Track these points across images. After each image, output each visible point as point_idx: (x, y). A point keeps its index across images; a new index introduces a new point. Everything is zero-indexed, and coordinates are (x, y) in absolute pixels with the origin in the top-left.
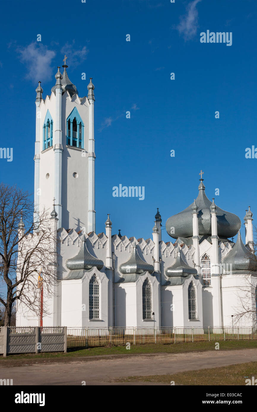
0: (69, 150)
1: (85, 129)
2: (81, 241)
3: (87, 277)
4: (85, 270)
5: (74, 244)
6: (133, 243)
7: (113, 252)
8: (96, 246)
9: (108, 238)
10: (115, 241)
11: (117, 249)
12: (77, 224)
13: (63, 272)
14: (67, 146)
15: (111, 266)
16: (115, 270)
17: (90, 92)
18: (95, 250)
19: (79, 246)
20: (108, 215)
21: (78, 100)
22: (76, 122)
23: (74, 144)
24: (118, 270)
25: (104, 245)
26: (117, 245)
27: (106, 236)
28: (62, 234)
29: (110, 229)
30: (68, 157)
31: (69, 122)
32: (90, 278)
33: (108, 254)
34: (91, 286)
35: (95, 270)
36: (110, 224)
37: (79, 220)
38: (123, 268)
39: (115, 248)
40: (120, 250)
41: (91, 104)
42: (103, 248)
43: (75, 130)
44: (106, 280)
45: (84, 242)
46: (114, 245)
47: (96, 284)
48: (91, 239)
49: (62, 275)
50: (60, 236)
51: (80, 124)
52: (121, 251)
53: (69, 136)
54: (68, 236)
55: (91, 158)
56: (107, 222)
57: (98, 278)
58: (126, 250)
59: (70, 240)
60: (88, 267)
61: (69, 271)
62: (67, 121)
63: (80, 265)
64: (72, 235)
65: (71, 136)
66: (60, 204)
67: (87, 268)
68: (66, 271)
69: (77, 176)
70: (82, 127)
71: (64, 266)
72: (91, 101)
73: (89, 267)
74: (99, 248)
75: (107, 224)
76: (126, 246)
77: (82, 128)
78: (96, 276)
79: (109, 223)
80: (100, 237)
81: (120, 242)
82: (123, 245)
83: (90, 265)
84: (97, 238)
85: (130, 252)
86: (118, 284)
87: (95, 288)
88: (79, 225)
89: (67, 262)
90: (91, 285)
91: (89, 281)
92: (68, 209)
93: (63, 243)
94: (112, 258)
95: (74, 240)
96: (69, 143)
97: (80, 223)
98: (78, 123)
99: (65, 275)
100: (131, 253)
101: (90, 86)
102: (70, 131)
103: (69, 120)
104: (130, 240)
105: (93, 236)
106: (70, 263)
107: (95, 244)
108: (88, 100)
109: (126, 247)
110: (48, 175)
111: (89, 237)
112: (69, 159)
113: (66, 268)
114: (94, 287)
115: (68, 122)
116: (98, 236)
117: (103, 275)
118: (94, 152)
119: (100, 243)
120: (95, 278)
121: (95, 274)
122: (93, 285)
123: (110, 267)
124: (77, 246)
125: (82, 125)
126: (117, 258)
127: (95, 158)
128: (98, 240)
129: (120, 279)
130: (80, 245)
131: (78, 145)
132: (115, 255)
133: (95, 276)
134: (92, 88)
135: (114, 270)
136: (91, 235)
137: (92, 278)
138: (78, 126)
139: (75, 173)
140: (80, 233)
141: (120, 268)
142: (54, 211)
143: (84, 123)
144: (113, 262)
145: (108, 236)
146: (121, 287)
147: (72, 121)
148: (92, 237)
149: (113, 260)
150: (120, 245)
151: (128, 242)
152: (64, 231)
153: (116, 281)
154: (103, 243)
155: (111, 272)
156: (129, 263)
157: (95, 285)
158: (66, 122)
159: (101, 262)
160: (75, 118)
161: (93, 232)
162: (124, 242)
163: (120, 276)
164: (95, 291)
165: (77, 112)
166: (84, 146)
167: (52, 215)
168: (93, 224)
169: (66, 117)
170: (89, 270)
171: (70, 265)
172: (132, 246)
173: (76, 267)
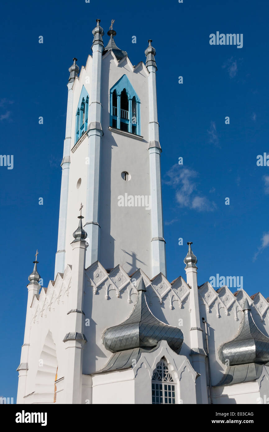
0: (113, 134)
1: (141, 108)
2: (135, 291)
3: (145, 365)
4: (142, 350)
5: (120, 297)
6: (242, 301)
7: (203, 319)
8: (168, 303)
9: (190, 288)
10: (206, 295)
11: (210, 312)
12: (131, 263)
13: (97, 357)
14: (110, 128)
15: (202, 347)
16: (210, 357)
17: (149, 57)
18: (166, 311)
19: (131, 302)
20: (188, 244)
21: (129, 65)
22: (127, 96)
23: (124, 127)
24: (217, 358)
25: (184, 302)
26: (210, 303)
27: (188, 285)
28: (95, 274)
29: (195, 270)
30: (112, 146)
31: (114, 94)
32: (154, 367)
33: (194, 321)
34: (157, 388)
35: (164, 348)
36: (193, 261)
37: (134, 256)
38: (226, 352)
39: (207, 309)
40: (218, 314)
41: (151, 73)
42: (182, 307)
43: (125, 106)
44: (191, 374)
45: (141, 292)
46: (205, 303)
47: (168, 383)
48: (156, 288)
49: (94, 365)
50: (93, 279)
51: (134, 100)
52: (220, 317)
53: (115, 114)
54: (109, 279)
55: (154, 150)
56: (188, 256)
57: (171, 368)
58: (229, 315)
59: (113, 287)
60: (147, 341)
61: (109, 355)
62: (111, 93)
63: (132, 338)
64: (116, 278)
65: (118, 115)
66: (96, 221)
67: (146, 344)
68: (104, 356)
69: (129, 177)
70: (137, 104)
71: (99, 343)
72: (151, 69)
73: (152, 342)
74: (173, 308)
75: (187, 262)
76: (228, 306)
77: (137, 106)
78: (168, 362)
79: (190, 258)
80: (176, 285)
81: (216, 299)
82: (222, 305)
83: (155, 338)
84: (169, 287)
85: (238, 320)
86: (220, 388)
87: (166, 393)
88: (134, 265)
89: (105, 333)
90: (157, 385)
91: (150, 375)
92: (113, 233)
93: (97, 293)
94: (202, 329)
95: (121, 288)
96: (114, 125)
97: (137, 261)
98: (130, 96)
99: (101, 363)
100: (240, 322)
101: (149, 49)
102: (116, 110)
103: (115, 91)
104: (235, 295)
105: (160, 283)
106: (109, 336)
107: (164, 298)
108: (147, 67)
109: (230, 309)
110: (80, 181)
111: (152, 284)
112: (114, 150)
113: (103, 348)
114: (163, 390)
115: (112, 95)
116: (172, 284)
117: (183, 360)
118: (158, 140)
119: (176, 298)
120: (164, 368)
121: (163, 358)
122: (161, 386)
123: (200, 350)
124: (128, 302)
125: (137, 101)
126: (212, 330)
127: (161, 150)
128: (170, 291)
129: (223, 378)
130: (134, 298)
131: (130, 129)
132: (208, 325)
133: (166, 364)
134: (152, 52)
135: (207, 357)
136: (157, 280)
137: (158, 367)
138: (130, 102)
139: (125, 174)
140: (134, 274)
141: (221, 353)
142: (81, 228)
143: (140, 97)
144: (205, 340)
145: (191, 285)
146: (226, 396)
147: (119, 92)
148: (159, 285)
149: (204, 335)
150: (216, 304)
151: (232, 298)
152: (101, 269)
153: (215, 381)
154: (182, 299)
155: (202, 359)
156: (239, 341)
157: (166, 386)
158: (109, 93)
159: (178, 332)
160: (125, 90)
161: (160, 274)
162: (224, 297)
163: (221, 371)
164: (166, 395)
165: (128, 81)
166: (141, 131)
167: (76, 236)
168: (161, 264)
169: (110, 86)
170: (152, 350)
171: (110, 340)
172: (240, 309)
173: (124, 343)
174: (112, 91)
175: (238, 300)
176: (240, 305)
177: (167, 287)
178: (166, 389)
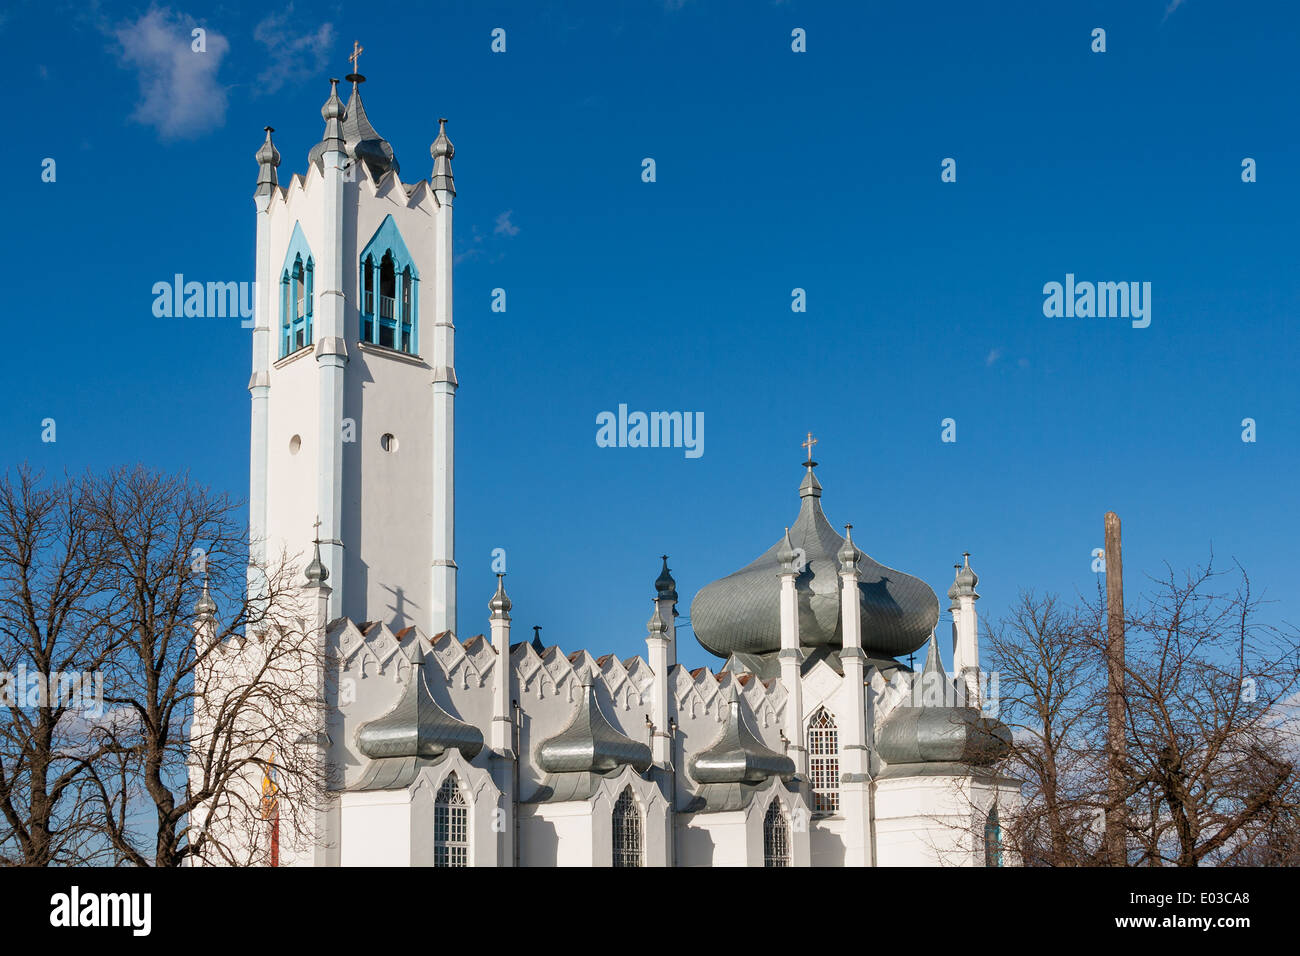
0: (366, 357)
1: (420, 290)
2: (406, 662)
3: (426, 784)
4: (421, 760)
5: (382, 673)
6: (581, 670)
7: (515, 702)
8: (459, 680)
9: (497, 654)
10: (522, 663)
11: (527, 690)
12: (395, 606)
13: (347, 765)
14: (360, 345)
15: (509, 747)
16: (521, 761)
17: (440, 167)
18: (456, 692)
19: (400, 680)
20: (497, 575)
21: (399, 191)
22: (392, 265)
23: (387, 339)
24: (532, 761)
25: (485, 676)
26: (527, 677)
27: (493, 647)
28: (342, 638)
29: (506, 623)
30: (365, 383)
31: (368, 265)
32: (438, 785)
33: (499, 705)
34: (442, 814)
35: (453, 759)
36: (504, 608)
37: (400, 594)
38: (548, 752)
39: (523, 686)
40: (539, 694)
41: (443, 207)
42: (482, 685)
43: (388, 290)
44: (493, 792)
45: (416, 666)
46: (519, 676)
47: (458, 805)
48: (440, 656)
49: (342, 776)
50: (338, 647)
51: (407, 273)
52: (542, 697)
53: (369, 311)
54: (365, 646)
55: (444, 388)
56: (496, 599)
57: (463, 786)
58: (557, 693)
59: (372, 658)
60: (430, 748)
61: (366, 762)
62: (361, 263)
63: (406, 744)
64: (377, 642)
65: (375, 312)
66: (338, 538)
67: (427, 752)
68: (357, 763)
69: (395, 444)
70: (413, 281)
71: (350, 744)
72: (443, 196)
73: (435, 748)
74: (467, 687)
75: (494, 608)
76: (557, 680)
77: (412, 285)
78: (459, 778)
79: (500, 603)
80: (473, 648)
81: (539, 668)
82: (548, 678)
83: (437, 742)
84: (462, 653)
85: (572, 700)
86: (532, 806)
87: (454, 819)
88: (399, 610)
89: (360, 732)
90: (442, 809)
91: (433, 796)
92: (366, 555)
93: (346, 669)
94: (511, 719)
95: (383, 659)
96: (368, 336)
97: (405, 602)
98: (398, 268)
99: (353, 775)
100: (574, 704)
101: (440, 146)
102: (371, 296)
103: (370, 257)
104: (570, 661)
105: (447, 646)
107: (453, 672)
108: (434, 191)
109: (560, 685)
110: (296, 440)
111: (434, 650)
112: (368, 390)
113: (355, 752)
114: (450, 816)
115: (363, 266)
116: (465, 647)
117: (482, 775)
118: (451, 366)
119: (472, 670)
120: (453, 787)
121: (453, 773)
122: (447, 810)
123: (506, 751)
124: (396, 680)
125: (413, 276)
126: (527, 719)
127: (456, 386)
128: (463, 659)
129: (539, 790)
130: (404, 674)
131: (397, 344)
132: (522, 711)
133: (455, 779)
134: (447, 154)
135: (518, 760)
136: (441, 642)
137: (443, 785)
138: (399, 280)
139: (388, 437)
140: (404, 635)
141: (539, 755)
142: (317, 561)
143: (420, 268)
144: (514, 734)
145: (499, 648)
146: (541, 817)
147: (377, 261)
148: (446, 651)
149: (514, 728)
150: (538, 678)
151: (567, 667)
152: (351, 628)
153: (526, 795)
154: (482, 672)
155: (508, 766)
156: (568, 738)
157: (454, 810)
158: (358, 265)
159: (476, 733)
160: (389, 252)
161: (449, 632)
162: (552, 666)
163: (536, 780)
164: (454, 831)
165: (395, 231)
166: (418, 345)
167: (310, 576)
168: (448, 607)
169: (360, 249)
170: (435, 760)
171: (370, 742)
172: (578, 682)
173: (392, 749)
174: (364, 259)
175: (575, 669)
176: (579, 678)
177: (459, 654)
178: (454, 813)
